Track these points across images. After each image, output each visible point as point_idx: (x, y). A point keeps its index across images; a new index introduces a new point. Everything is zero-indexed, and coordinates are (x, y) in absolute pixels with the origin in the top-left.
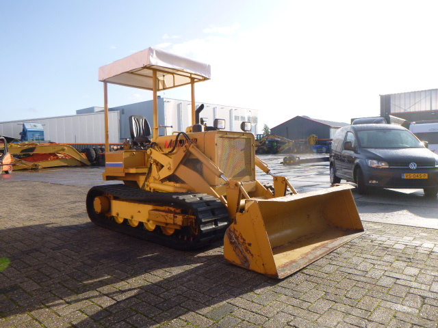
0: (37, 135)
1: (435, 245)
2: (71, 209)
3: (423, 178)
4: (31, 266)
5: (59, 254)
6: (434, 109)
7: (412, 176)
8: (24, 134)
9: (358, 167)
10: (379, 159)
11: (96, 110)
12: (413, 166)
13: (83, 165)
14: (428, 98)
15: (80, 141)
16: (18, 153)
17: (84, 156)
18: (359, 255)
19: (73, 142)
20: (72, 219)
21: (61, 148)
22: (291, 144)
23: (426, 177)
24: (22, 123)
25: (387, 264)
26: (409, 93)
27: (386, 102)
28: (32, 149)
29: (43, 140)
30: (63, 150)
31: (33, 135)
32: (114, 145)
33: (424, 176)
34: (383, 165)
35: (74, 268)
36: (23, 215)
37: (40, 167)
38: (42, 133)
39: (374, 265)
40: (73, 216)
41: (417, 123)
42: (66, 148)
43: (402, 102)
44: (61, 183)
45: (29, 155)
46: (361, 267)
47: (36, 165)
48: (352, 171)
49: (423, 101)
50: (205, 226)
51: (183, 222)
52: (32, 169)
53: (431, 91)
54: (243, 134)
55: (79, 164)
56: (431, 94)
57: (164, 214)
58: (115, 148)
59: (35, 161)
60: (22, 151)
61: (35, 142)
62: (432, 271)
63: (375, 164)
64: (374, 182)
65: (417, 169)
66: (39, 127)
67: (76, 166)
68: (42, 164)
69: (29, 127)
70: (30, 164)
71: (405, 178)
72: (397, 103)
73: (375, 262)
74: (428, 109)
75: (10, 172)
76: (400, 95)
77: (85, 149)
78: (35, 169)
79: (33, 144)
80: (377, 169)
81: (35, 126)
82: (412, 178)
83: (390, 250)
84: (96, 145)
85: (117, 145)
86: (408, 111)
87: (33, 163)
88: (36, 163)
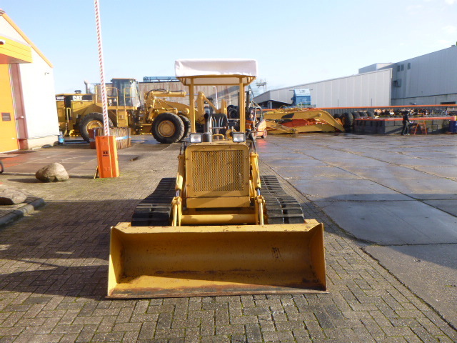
0: (304, 100)
8: (294, 99)
13: (336, 132)
16: (279, 118)
17: (338, 122)
21: (316, 113)
24: (293, 89)
28: (291, 115)
29: (309, 104)
31: (301, 100)
32: (379, 108)
37: (296, 132)
38: (308, 98)
42: (321, 114)
45: (290, 121)
47: (293, 130)
52: (290, 134)
55: (333, 130)
58: (379, 112)
59: (293, 126)
60: (283, 117)
66: (307, 92)
68: (299, 129)
69: (298, 93)
70: (287, 129)
75: (265, 137)
78: (292, 134)
85: (383, 108)
87: (291, 128)
88: (294, 128)
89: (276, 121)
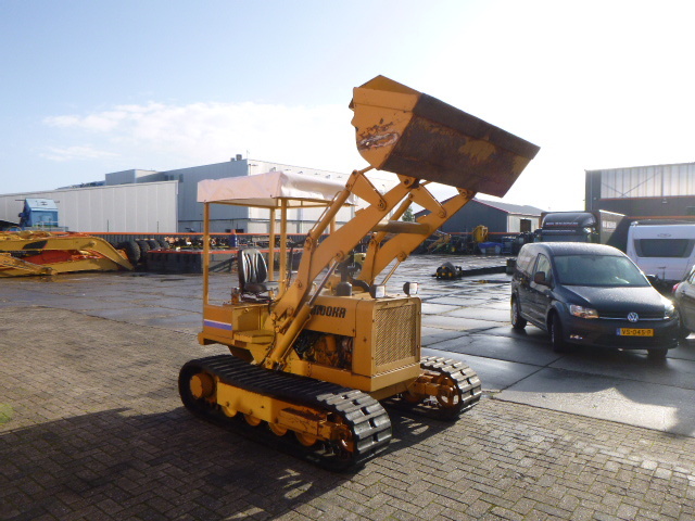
0: (47, 219)
1: (659, 463)
2: (143, 378)
3: (646, 335)
4: (134, 496)
5: (162, 474)
6: (666, 194)
7: (631, 332)
8: (26, 215)
9: (553, 311)
10: (585, 305)
11: (138, 175)
12: (633, 318)
13: (120, 270)
14: (658, 177)
15: (114, 229)
16: (19, 248)
17: (122, 255)
18: (561, 481)
19: (103, 230)
20: (153, 402)
22: (447, 239)
23: (651, 335)
24: (21, 198)
25: (596, 498)
26: (630, 170)
27: (594, 181)
28: (43, 244)
29: (56, 225)
30: (91, 245)
31: (41, 218)
32: (170, 236)
33: (648, 333)
34: (591, 314)
35: (193, 501)
36: (78, 391)
37: (53, 273)
38: (55, 214)
39: (580, 499)
40: (152, 395)
41: (640, 224)
43: (619, 182)
44: (104, 314)
45: (36, 253)
46: (564, 504)
47: (47, 270)
48: (545, 316)
49: (650, 182)
50: (364, 444)
51: (331, 435)
52: (40, 275)
53: (662, 167)
54: (407, 300)
55: (115, 268)
56: (662, 172)
57: (303, 419)
58: (171, 240)
59: (45, 262)
60: (26, 247)
61: (43, 229)
62: (653, 511)
63: (578, 310)
64: (577, 337)
65: (638, 321)
66: (51, 205)
67: (110, 272)
68: (57, 268)
69: (33, 205)
70: (36, 268)
71: (622, 334)
72: (610, 185)
73: (582, 495)
74: (657, 194)
76: (615, 171)
77: (122, 242)
78: (44, 276)
79: (42, 235)
80: (581, 318)
81: (44, 204)
82: (631, 334)
83: (601, 472)
84: (139, 236)
85: (174, 236)
86: (628, 195)
87: (42, 266)
88: (47, 266)
89: (14, 254)
